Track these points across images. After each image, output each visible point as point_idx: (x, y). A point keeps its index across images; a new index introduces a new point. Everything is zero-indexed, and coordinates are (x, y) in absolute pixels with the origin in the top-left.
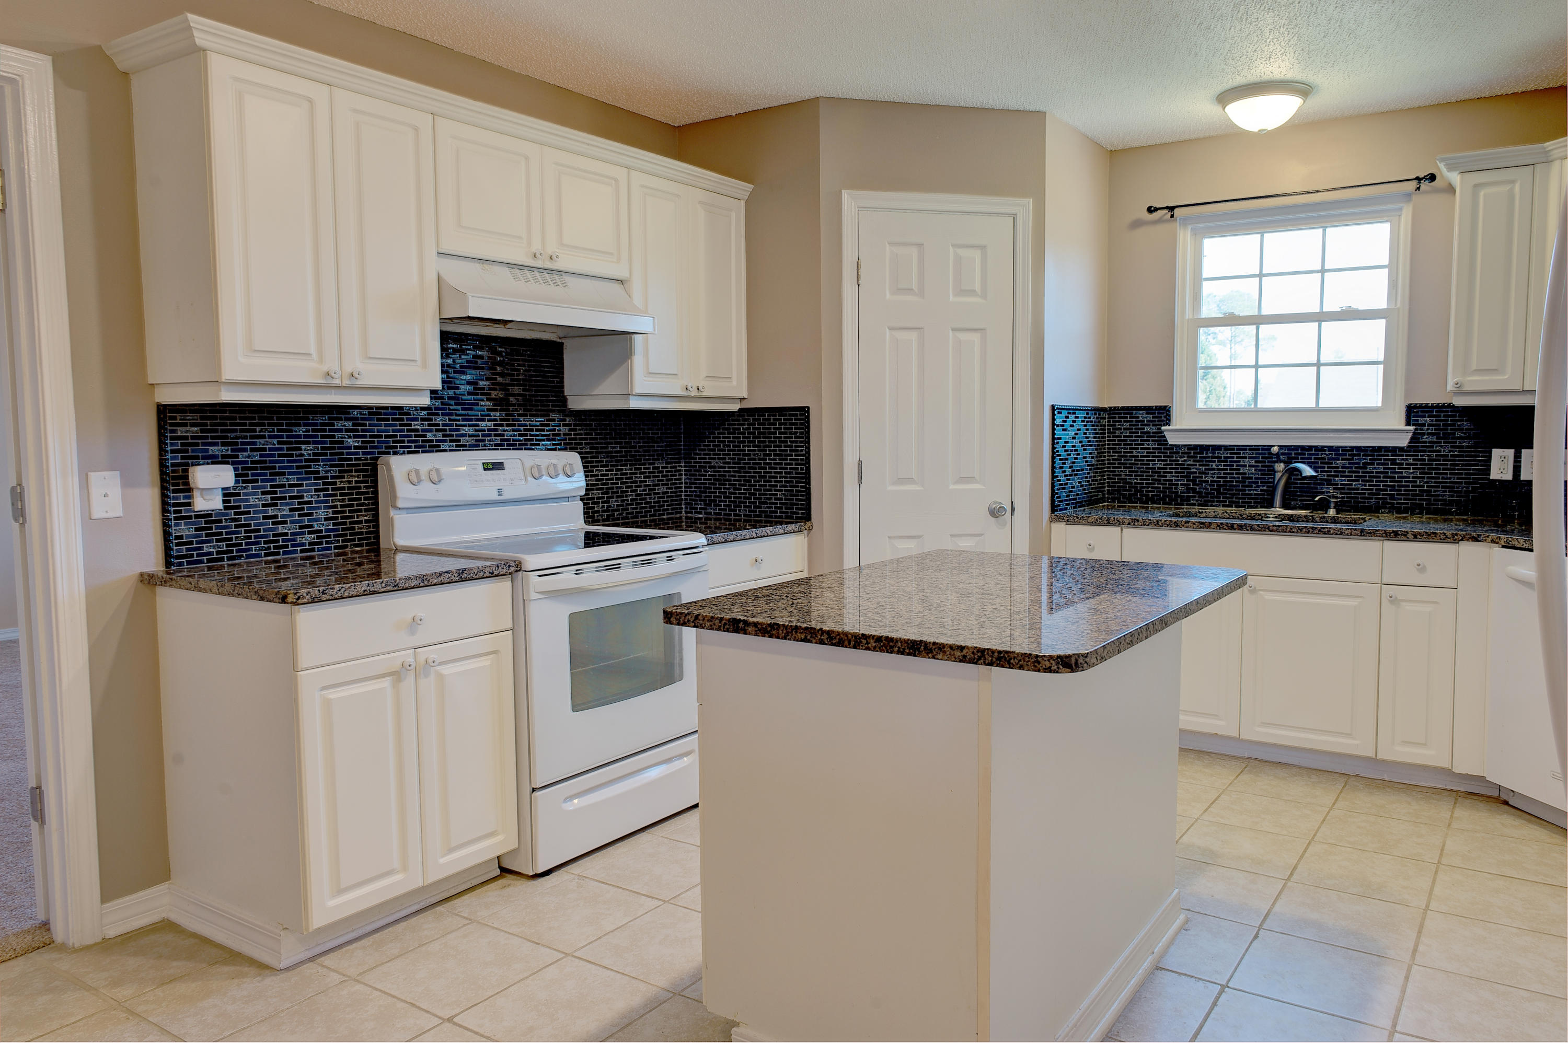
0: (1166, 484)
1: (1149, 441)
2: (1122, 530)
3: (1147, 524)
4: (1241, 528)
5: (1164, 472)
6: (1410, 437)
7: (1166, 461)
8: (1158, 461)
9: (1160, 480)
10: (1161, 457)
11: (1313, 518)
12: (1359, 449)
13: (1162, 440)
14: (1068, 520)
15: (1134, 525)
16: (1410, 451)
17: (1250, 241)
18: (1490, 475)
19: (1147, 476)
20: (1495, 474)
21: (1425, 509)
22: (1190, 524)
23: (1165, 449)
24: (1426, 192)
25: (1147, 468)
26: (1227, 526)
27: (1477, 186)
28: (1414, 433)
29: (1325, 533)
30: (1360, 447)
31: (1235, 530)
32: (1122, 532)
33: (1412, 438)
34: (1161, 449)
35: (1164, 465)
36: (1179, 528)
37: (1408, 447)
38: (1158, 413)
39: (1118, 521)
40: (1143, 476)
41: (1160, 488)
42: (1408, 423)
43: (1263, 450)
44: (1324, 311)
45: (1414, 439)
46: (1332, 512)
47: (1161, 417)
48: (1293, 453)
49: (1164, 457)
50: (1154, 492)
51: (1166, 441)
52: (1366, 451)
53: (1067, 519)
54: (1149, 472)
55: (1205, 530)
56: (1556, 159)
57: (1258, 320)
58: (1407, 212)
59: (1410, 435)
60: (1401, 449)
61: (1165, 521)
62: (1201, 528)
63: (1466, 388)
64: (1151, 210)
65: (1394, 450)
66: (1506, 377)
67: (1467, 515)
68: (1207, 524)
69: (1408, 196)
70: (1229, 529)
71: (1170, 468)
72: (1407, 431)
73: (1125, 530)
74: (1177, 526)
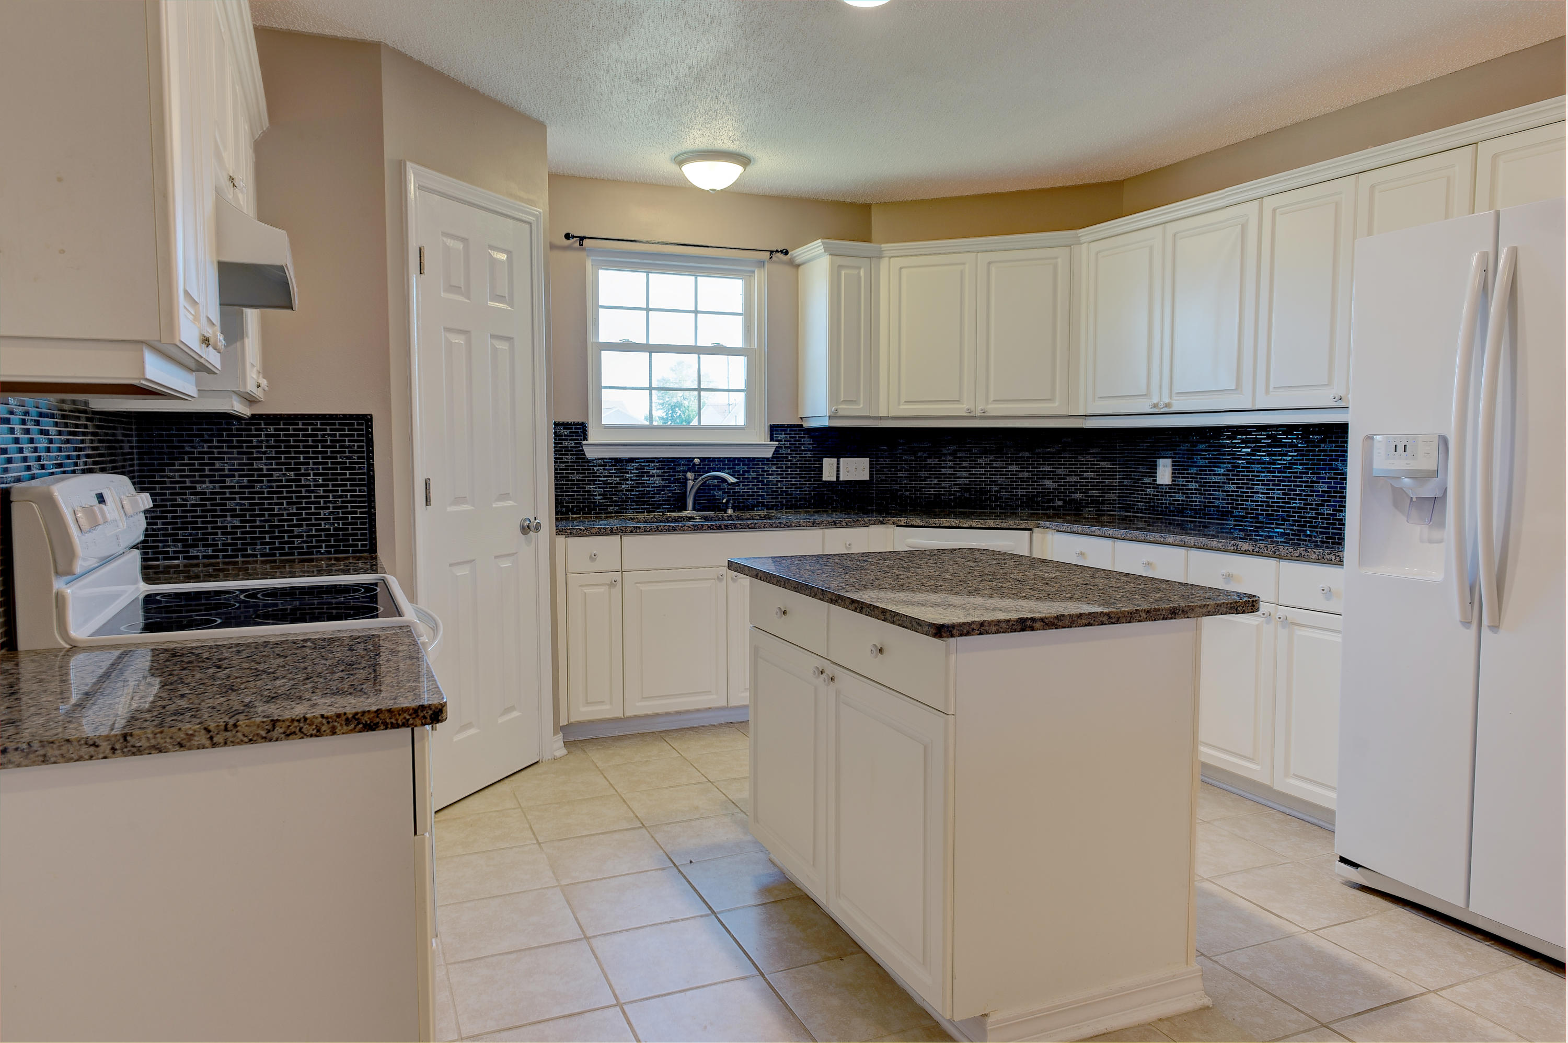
0: (585, 495)
1: (567, 455)
2: (621, 538)
3: (648, 530)
4: (727, 527)
5: (583, 484)
6: (773, 450)
7: (585, 473)
8: (577, 473)
9: (579, 492)
10: (579, 469)
11: (723, 518)
12: (739, 459)
13: (580, 454)
14: (571, 533)
15: (636, 532)
16: (773, 461)
17: (637, 278)
18: (822, 477)
19: (566, 488)
20: (826, 477)
21: (784, 505)
22: (686, 527)
23: (583, 462)
24: (775, 262)
25: (566, 481)
26: (716, 527)
27: (840, 267)
28: (777, 447)
29: (789, 527)
30: (740, 458)
31: (722, 529)
32: (621, 541)
33: (775, 451)
34: (579, 462)
35: (582, 477)
36: (676, 532)
37: (772, 457)
38: (575, 428)
39: (621, 530)
40: (563, 488)
41: (579, 499)
42: (772, 439)
43: (668, 461)
44: (698, 345)
45: (776, 452)
46: (730, 512)
47: (578, 432)
48: (708, 463)
49: (583, 469)
50: (574, 503)
51: (585, 455)
52: (744, 461)
53: (569, 531)
54: (568, 484)
55: (698, 531)
56: (887, 257)
57: (650, 349)
58: (760, 276)
59: (773, 449)
60: (768, 459)
61: (664, 526)
62: (695, 530)
63: (840, 413)
64: (567, 236)
65: (762, 460)
66: (862, 406)
67: (811, 508)
68: (700, 527)
69: (761, 264)
70: (718, 529)
71: (588, 480)
72: (772, 445)
73: (624, 538)
74: (675, 530)
